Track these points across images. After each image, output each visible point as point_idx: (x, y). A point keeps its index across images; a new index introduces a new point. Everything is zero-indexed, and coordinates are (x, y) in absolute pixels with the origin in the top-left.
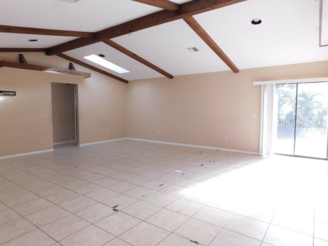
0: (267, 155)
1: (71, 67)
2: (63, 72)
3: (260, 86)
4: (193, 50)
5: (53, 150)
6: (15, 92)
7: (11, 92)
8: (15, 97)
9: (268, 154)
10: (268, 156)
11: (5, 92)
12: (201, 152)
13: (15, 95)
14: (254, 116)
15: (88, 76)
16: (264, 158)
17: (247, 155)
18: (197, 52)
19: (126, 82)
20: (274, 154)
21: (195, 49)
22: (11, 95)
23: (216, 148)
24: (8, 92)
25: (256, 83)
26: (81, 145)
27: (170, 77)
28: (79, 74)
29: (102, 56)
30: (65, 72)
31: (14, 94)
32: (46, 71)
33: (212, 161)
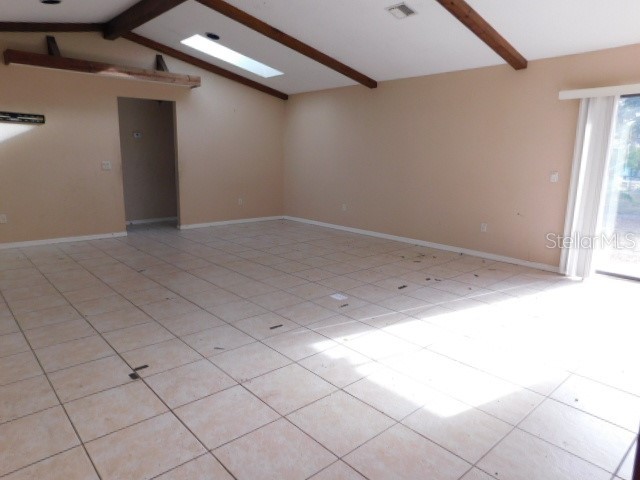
0: (578, 274)
1: (159, 64)
2: (139, 74)
3: (577, 102)
4: (400, 14)
5: (125, 234)
6: (43, 117)
7: (35, 116)
8: (42, 126)
9: (581, 273)
10: (580, 278)
11: (23, 115)
12: (422, 255)
13: (43, 122)
14: (555, 178)
15: (195, 83)
16: (570, 281)
17: (529, 270)
18: (411, 18)
19: (284, 97)
20: (599, 272)
21: (406, 10)
22: (35, 122)
23: (459, 250)
24: (29, 116)
25: (567, 95)
26: (183, 227)
27: (370, 84)
28: (174, 78)
29: (213, 37)
30: (143, 73)
31: (40, 120)
32: (103, 73)
33: (433, 280)
